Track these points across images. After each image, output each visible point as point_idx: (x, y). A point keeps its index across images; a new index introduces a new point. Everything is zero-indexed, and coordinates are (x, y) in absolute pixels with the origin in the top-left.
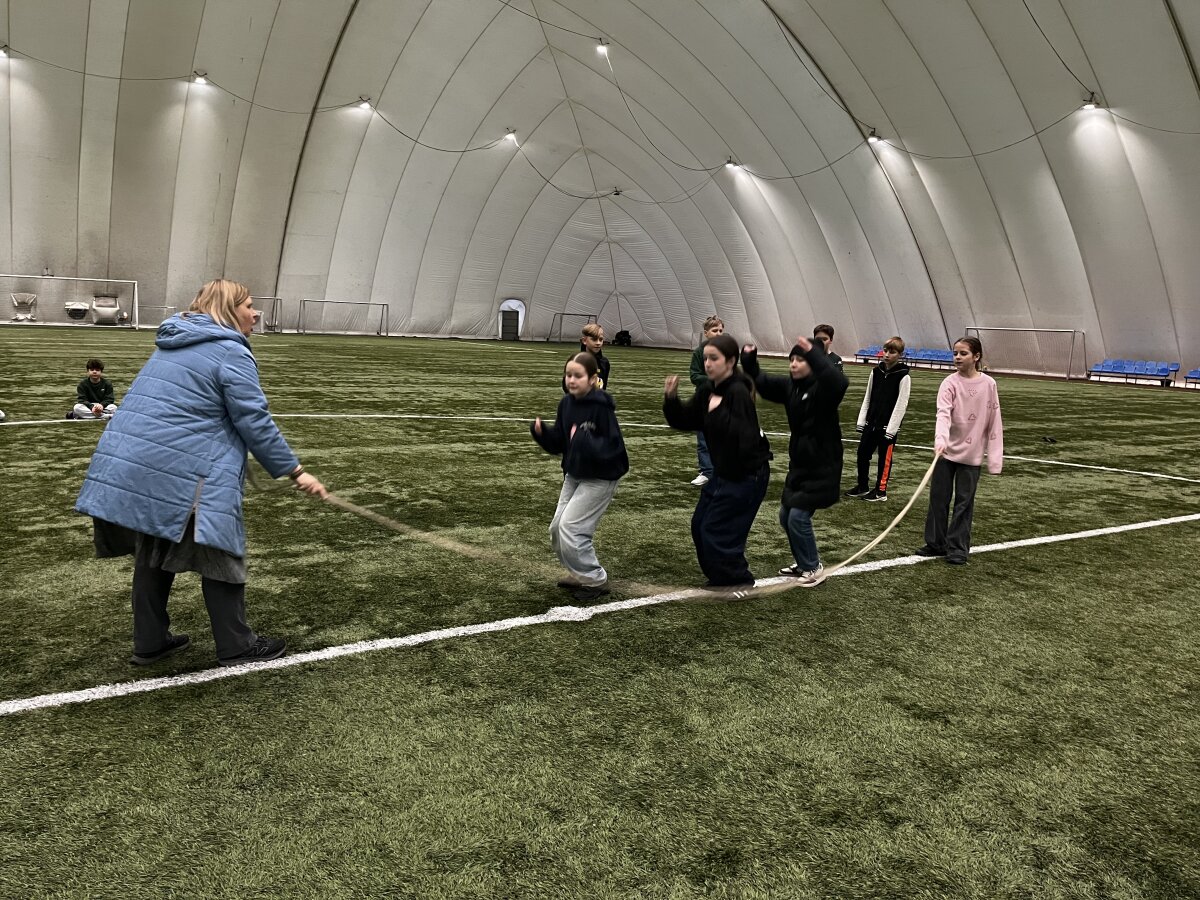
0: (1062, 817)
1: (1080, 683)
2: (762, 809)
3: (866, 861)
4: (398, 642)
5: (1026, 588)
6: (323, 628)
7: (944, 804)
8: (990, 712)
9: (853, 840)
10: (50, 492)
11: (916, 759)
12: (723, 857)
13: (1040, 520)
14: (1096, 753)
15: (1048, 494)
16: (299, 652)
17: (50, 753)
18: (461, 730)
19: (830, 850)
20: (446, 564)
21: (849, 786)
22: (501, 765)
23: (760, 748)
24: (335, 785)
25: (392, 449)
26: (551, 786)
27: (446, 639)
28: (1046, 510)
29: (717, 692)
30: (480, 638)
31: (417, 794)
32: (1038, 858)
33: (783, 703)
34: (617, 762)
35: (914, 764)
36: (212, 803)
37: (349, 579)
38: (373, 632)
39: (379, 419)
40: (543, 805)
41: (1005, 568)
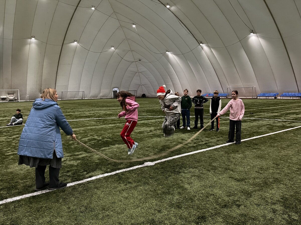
0: (277, 201)
1: (273, 170)
2: (208, 206)
3: (235, 215)
4: (110, 174)
5: (255, 149)
6: (90, 172)
7: (249, 201)
8: (254, 178)
9: (230, 211)
10: (10, 145)
11: (240, 191)
12: (201, 218)
13: (254, 133)
14: (281, 186)
15: (255, 126)
16: (86, 179)
17: (31, 208)
18: (131, 194)
19: (226, 214)
20: (116, 154)
21: (226, 199)
22: (143, 201)
23: (203, 192)
24: (104, 209)
25: (94, 127)
26: (156, 205)
27: (121, 172)
28: (255, 130)
29: (190, 179)
30: (129, 171)
31: (125, 210)
32: (273, 211)
33: (206, 181)
34: (170, 198)
35: (240, 192)
36: (75, 217)
37: (93, 160)
38: (103, 172)
39: (88, 120)
40: (156, 210)
41: (249, 144)
